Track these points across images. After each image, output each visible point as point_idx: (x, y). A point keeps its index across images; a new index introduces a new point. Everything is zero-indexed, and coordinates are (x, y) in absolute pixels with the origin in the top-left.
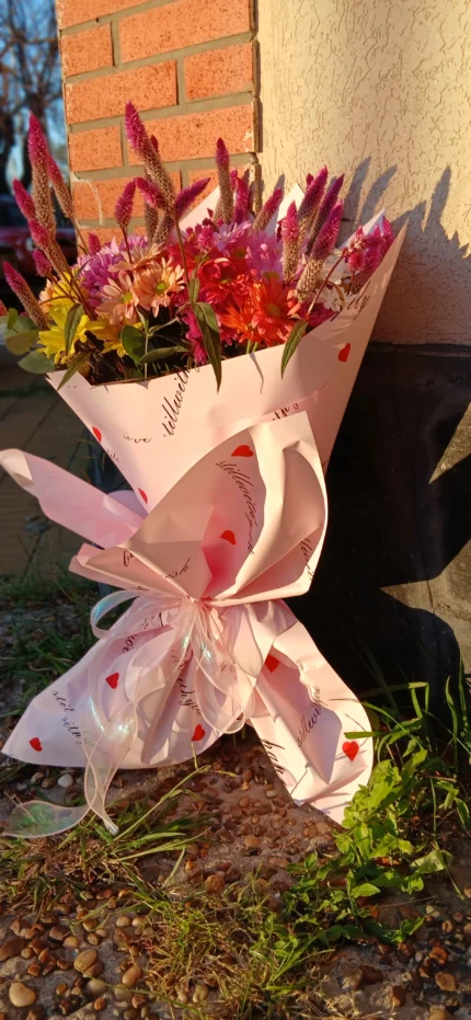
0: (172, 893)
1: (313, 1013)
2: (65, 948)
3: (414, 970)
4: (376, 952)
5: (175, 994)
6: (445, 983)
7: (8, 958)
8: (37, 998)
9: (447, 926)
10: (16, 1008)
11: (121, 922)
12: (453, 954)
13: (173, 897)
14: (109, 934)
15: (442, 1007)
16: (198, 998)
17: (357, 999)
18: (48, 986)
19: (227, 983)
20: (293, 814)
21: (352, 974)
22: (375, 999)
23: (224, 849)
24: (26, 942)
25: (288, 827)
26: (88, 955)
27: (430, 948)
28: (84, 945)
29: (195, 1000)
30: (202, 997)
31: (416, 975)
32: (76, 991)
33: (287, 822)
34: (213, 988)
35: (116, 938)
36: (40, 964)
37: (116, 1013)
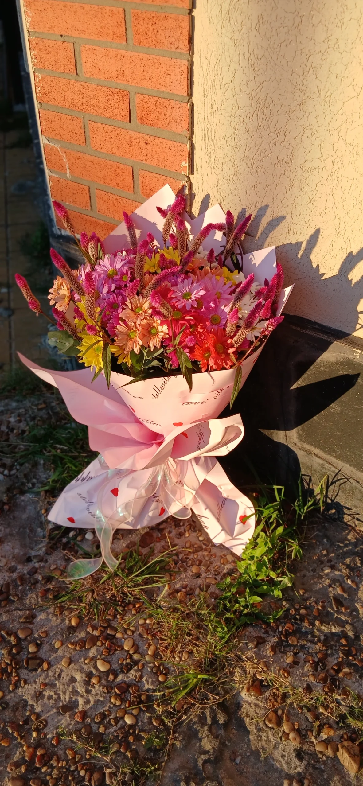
0: (162, 603)
1: (237, 661)
2: (117, 638)
3: (279, 636)
4: (261, 628)
5: (174, 657)
6: (293, 642)
7: (91, 647)
8: (111, 666)
9: (292, 612)
10: (103, 672)
11: (141, 622)
12: (296, 626)
13: (163, 606)
14: (137, 628)
15: (291, 653)
16: (185, 658)
17: (255, 652)
18: (114, 659)
19: (197, 650)
20: (214, 550)
21: (252, 641)
22: (263, 652)
23: (183, 575)
24: (97, 638)
25: (213, 559)
26: (130, 642)
27: (285, 624)
28: (126, 636)
29: (183, 659)
30: (186, 658)
31: (280, 639)
32: (128, 661)
33: (211, 555)
34: (191, 653)
35: (140, 630)
36: (107, 649)
37: (149, 670)
